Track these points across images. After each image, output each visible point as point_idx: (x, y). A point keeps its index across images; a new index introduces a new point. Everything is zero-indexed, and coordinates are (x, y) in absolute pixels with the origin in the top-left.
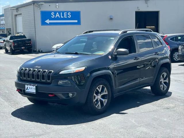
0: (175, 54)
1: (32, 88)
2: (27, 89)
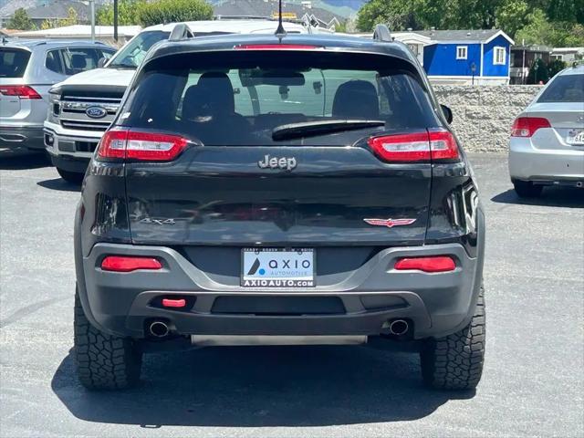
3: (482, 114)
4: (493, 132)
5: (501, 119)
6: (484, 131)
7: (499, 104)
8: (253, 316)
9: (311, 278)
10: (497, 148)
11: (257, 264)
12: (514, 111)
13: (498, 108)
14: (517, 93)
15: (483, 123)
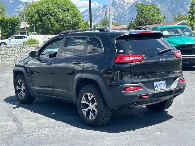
3: (2, 54)
4: (5, 58)
5: (7, 54)
6: (2, 58)
7: (6, 50)
8: (157, 98)
9: (166, 87)
10: (7, 62)
11: (156, 85)
12: (11, 52)
13: (6, 52)
14: (11, 47)
15: (2, 56)
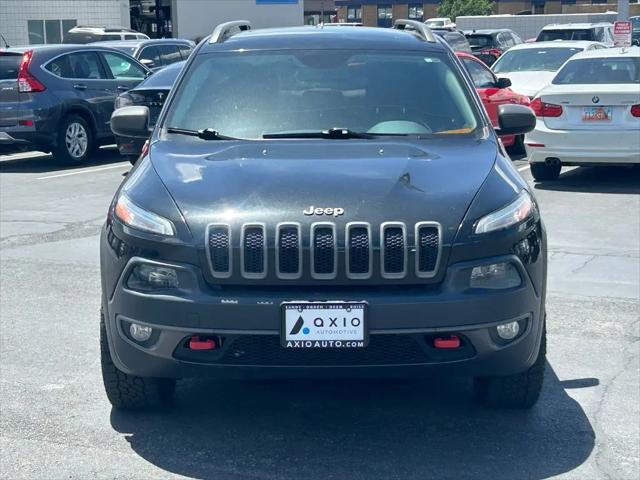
0: (70, 130)
1: (339, 322)
2: (295, 331)
